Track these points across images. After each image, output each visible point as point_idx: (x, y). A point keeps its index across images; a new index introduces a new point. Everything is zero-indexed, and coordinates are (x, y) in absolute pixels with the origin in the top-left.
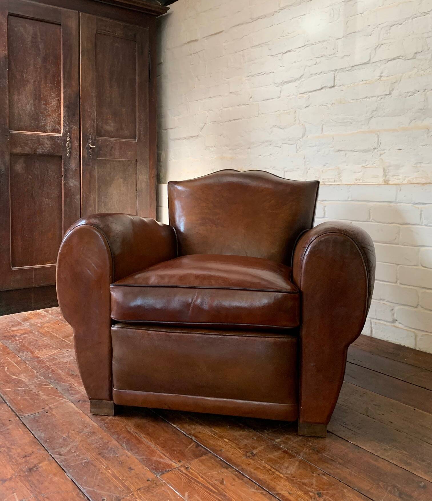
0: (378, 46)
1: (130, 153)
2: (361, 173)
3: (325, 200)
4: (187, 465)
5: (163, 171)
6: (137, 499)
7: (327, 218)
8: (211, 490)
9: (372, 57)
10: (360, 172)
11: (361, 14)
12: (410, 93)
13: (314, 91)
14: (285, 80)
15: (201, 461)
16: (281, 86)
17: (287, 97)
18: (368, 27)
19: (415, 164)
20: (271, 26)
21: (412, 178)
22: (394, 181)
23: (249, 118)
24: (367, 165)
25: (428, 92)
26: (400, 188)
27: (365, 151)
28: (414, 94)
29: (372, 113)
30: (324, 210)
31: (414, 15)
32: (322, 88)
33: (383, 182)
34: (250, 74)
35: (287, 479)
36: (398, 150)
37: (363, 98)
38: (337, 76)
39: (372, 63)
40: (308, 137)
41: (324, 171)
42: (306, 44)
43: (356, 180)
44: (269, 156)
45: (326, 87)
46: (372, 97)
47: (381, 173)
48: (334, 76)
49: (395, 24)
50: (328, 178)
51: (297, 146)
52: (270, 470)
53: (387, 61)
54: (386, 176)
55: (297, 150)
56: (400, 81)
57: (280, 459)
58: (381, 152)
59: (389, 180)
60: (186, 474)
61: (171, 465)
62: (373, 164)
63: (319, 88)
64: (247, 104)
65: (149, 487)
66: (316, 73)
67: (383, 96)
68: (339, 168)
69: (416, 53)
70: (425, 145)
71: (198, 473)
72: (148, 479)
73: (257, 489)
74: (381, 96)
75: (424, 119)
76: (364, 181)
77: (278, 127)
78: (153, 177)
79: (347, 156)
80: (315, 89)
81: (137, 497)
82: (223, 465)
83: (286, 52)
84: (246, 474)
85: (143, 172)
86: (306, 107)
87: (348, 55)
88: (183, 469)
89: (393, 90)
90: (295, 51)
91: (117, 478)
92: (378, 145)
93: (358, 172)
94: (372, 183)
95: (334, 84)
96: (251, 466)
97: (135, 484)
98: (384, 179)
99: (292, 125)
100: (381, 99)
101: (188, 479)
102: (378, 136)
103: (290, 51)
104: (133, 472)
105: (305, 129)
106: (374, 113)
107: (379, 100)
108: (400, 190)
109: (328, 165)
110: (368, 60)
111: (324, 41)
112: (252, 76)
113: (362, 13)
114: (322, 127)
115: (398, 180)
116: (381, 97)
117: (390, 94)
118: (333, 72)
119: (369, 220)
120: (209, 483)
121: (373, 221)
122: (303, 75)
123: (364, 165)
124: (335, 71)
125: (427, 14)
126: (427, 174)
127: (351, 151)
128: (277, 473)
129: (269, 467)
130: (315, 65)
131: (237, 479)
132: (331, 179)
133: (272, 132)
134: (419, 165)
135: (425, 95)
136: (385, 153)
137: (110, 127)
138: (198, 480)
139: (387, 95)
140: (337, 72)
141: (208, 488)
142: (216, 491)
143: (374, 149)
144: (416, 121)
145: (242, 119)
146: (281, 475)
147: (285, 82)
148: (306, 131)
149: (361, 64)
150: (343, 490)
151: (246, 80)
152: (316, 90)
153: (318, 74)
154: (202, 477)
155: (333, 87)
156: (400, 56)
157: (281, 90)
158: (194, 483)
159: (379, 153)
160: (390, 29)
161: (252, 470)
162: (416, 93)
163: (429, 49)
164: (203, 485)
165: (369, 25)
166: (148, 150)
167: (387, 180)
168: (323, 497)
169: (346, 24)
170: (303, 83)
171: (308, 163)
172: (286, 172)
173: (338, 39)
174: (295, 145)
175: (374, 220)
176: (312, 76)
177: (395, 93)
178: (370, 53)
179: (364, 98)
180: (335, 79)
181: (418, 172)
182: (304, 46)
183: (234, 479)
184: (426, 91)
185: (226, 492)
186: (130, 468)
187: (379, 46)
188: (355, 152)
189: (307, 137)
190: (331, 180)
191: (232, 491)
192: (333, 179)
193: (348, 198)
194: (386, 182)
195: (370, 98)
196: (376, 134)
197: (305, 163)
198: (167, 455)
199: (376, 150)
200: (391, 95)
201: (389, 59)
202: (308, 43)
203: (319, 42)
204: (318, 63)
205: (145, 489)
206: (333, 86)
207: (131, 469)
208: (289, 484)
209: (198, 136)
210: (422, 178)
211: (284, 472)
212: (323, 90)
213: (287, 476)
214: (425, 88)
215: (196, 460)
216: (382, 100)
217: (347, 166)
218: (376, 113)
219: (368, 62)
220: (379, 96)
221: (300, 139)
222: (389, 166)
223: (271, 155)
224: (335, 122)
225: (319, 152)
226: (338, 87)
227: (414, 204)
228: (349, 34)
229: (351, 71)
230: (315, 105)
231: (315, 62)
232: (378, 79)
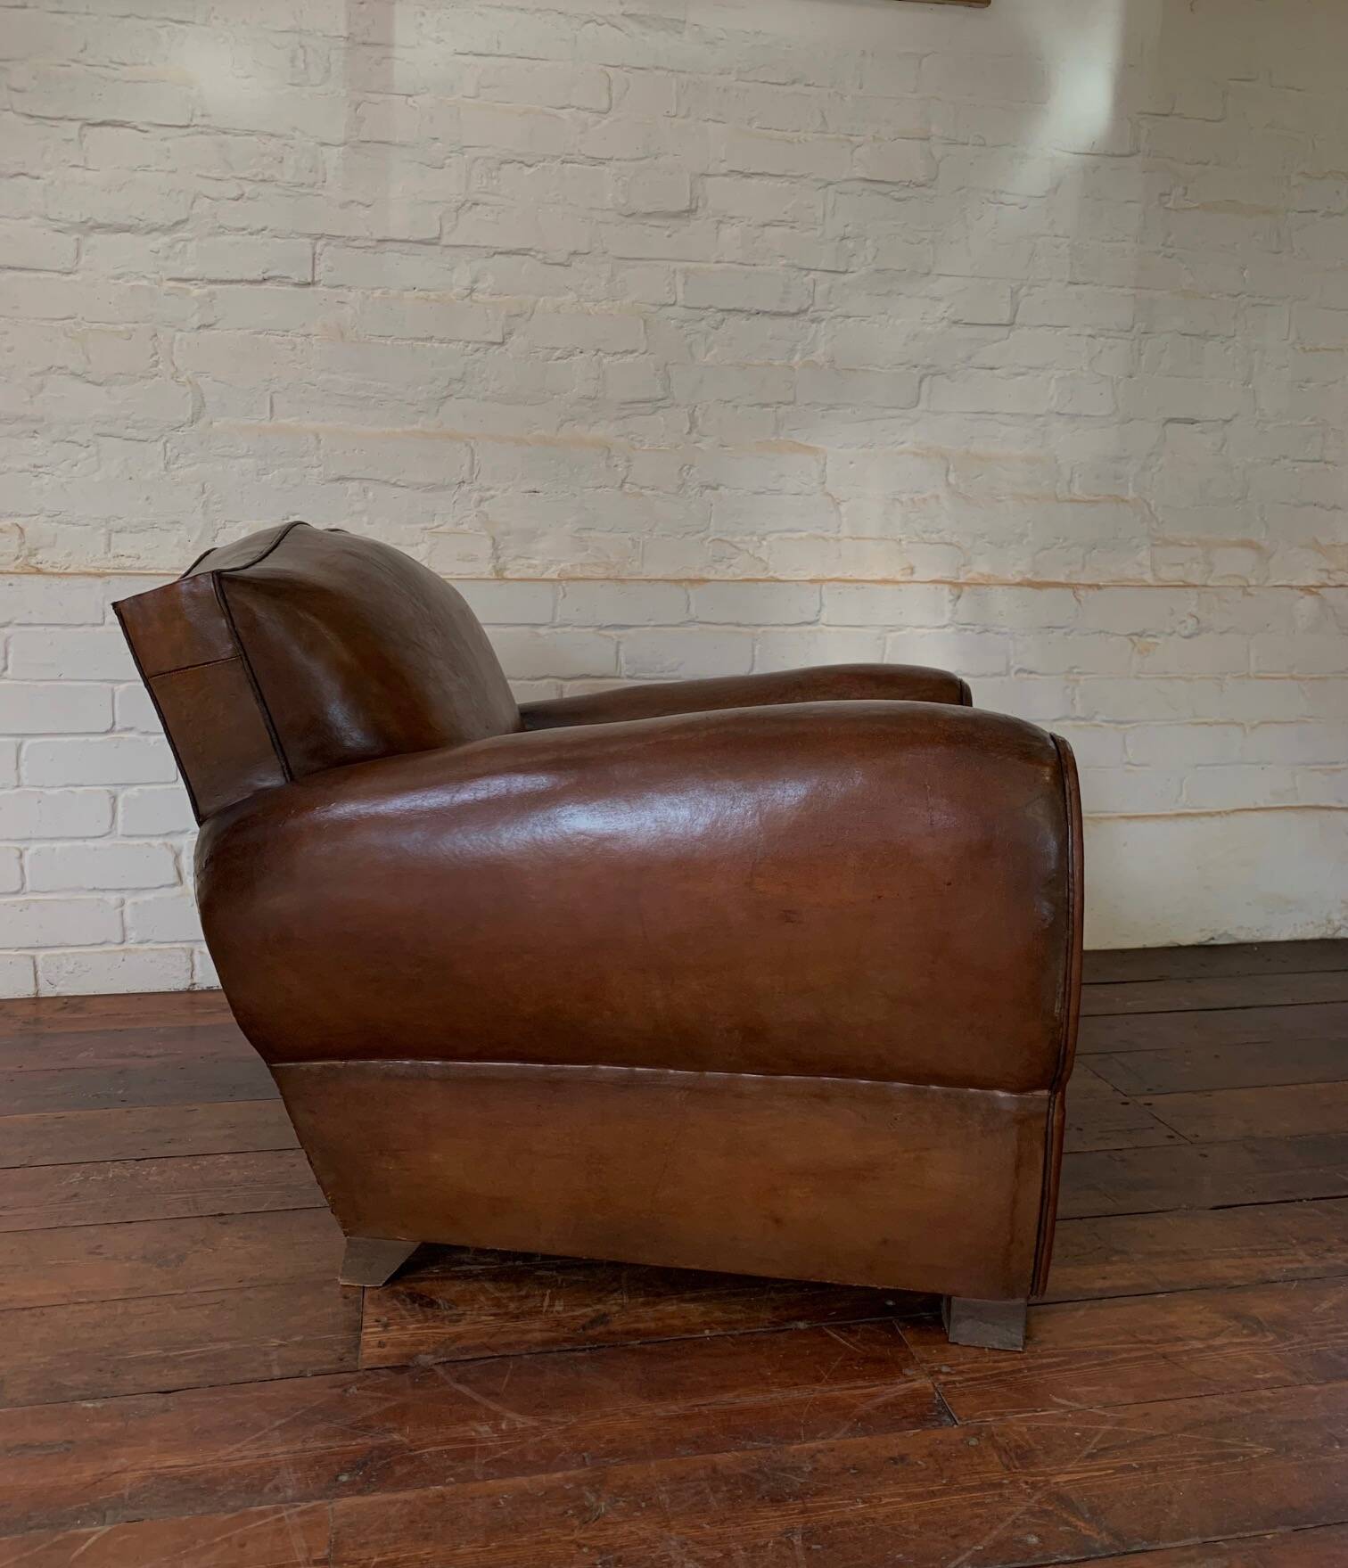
0: (463, 205)
2: (419, 547)
9: (446, 230)
10: (417, 544)
11: (404, 97)
12: (559, 352)
13: (232, 282)
14: (101, 220)
16: (79, 235)
17: (113, 278)
18: (432, 141)
19: (576, 532)
20: (16, 7)
21: (571, 566)
22: (518, 570)
24: (438, 527)
25: (604, 357)
26: (563, 588)
27: (433, 488)
28: (570, 356)
29: (449, 385)
31: (567, 154)
32: (264, 280)
33: (493, 573)
36: (530, 492)
37: (419, 339)
39: (446, 246)
40: (215, 424)
42: (195, 122)
44: (26, 471)
45: (281, 280)
46: (450, 341)
47: (485, 550)
48: (314, 254)
49: (514, 161)
51: (166, 448)
53: (492, 252)
54: (499, 558)
55: (168, 463)
56: (532, 315)
58: (483, 494)
62: (457, 524)
63: (256, 275)
66: (242, 225)
67: (483, 345)
69: (575, 253)
70: (601, 487)
74: (476, 342)
75: (595, 422)
77: (72, 374)
79: (371, 494)
80: (239, 278)
83: (103, 124)
86: (199, 328)
87: (368, 203)
89: (510, 334)
90: (146, 132)
92: (472, 474)
94: (459, 574)
95: (313, 277)
98: (494, 567)
99: (142, 377)
100: (477, 350)
102: (472, 450)
103: (121, 126)
105: (203, 398)
106: (457, 387)
107: (471, 355)
108: (565, 596)
110: (434, 234)
111: (272, 135)
113: (410, 96)
114: (272, 399)
115: (531, 570)
116: (477, 346)
117: (502, 344)
118: (309, 241)
122: (187, 220)
123: (429, 526)
124: (317, 239)
125: (600, 163)
126: (608, 557)
127: (386, 482)
130: (237, 200)
133: (41, 388)
134: (585, 535)
135: (600, 363)
136: (493, 497)
139: (494, 344)
140: (323, 242)
143: (459, 483)
144: (574, 425)
147: (98, 227)
148: (205, 406)
149: (411, 239)
152: (241, 281)
153: (251, 234)
155: (309, 284)
156: (530, 249)
157: (79, 248)
159: (475, 496)
160: (499, 169)
162: (573, 355)
163: (605, 253)
165: (436, 139)
167: (501, 569)
169: (356, 109)
170: (185, 246)
171: (219, 507)
172: (117, 532)
173: (324, 144)
174: (160, 446)
176: (223, 233)
177: (515, 343)
178: (440, 219)
179: (425, 340)
180: (317, 262)
181: (587, 550)
182: (188, 126)
184: (601, 354)
187: (468, 205)
188: (399, 486)
189: (211, 423)
194: (499, 575)
195: (442, 342)
196: (466, 445)
197: (205, 505)
199: (465, 488)
200: (506, 347)
201: (499, 250)
202: (205, 121)
203: (250, 133)
204: (249, 198)
206: (310, 280)
210: (595, 564)
212: (268, 285)
214: (597, 347)
216: (478, 355)
217: (372, 524)
218: (463, 388)
219: (434, 241)
220: (469, 342)
221: (180, 427)
222: (508, 534)
223: (40, 470)
224: (323, 391)
225: (264, 477)
226: (325, 289)
227: (600, 627)
228: (368, 142)
229: (373, 250)
230: (239, 329)
231: (240, 193)
232: (467, 296)
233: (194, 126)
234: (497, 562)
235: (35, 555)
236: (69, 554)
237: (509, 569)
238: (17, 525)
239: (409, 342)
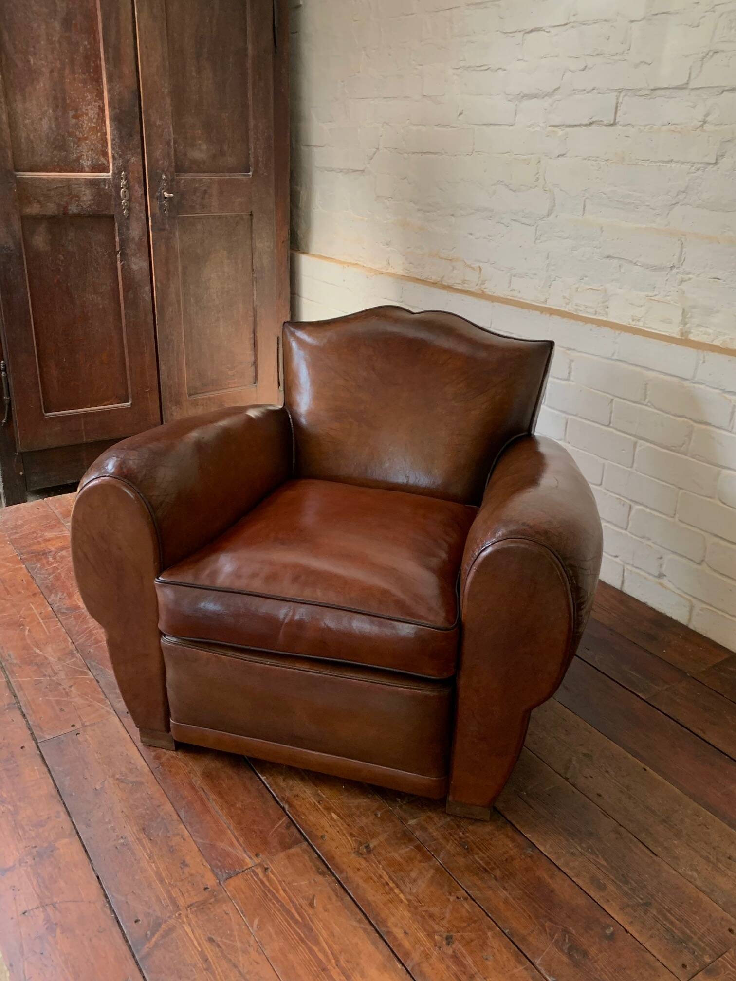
0: (707, 55)
1: (239, 200)
2: (642, 308)
3: (574, 350)
4: (267, 864)
5: (303, 226)
6: (184, 925)
7: (573, 381)
8: (293, 917)
9: (693, 76)
10: (641, 306)
13: (576, 126)
14: (525, 92)
15: (288, 857)
16: (517, 102)
17: (527, 127)
18: (695, 5)
21: (730, 339)
22: (698, 335)
23: (455, 155)
24: (655, 295)
26: (704, 357)
27: (655, 268)
29: (677, 195)
30: (570, 367)
32: (591, 124)
33: (679, 333)
34: (462, 64)
35: (409, 905)
36: (715, 278)
37: (664, 162)
38: (621, 103)
39: (692, 89)
40: (558, 217)
41: (579, 289)
42: (572, 19)
43: (633, 320)
44: (485, 238)
45: (598, 122)
46: (683, 163)
47: (677, 317)
48: (617, 103)
50: (585, 305)
51: (536, 230)
52: (388, 884)
53: (720, 90)
54: (685, 324)
55: (536, 239)
57: (407, 862)
58: (684, 276)
59: (690, 332)
60: (262, 882)
61: (243, 861)
62: (666, 296)
63: (586, 121)
64: (454, 125)
65: (204, 902)
66: (583, 88)
67: (703, 165)
68: (605, 291)
71: (280, 882)
72: (206, 886)
73: (360, 921)
74: (698, 163)
76: (646, 325)
77: (505, 185)
78: (283, 242)
79: (622, 270)
80: (579, 123)
81: (185, 920)
82: (319, 869)
83: (532, 31)
84: (350, 890)
85: (264, 236)
86: (558, 156)
87: (649, 62)
88: (259, 871)
89: (723, 156)
90: (548, 32)
91: (162, 881)
92: (679, 261)
93: (639, 306)
94: (660, 331)
95: (615, 119)
96: (361, 873)
97: (187, 894)
98: (681, 330)
99: (531, 188)
100: (698, 169)
101: (264, 892)
102: (682, 244)
103: (539, 30)
104: (186, 870)
105: (554, 201)
106: (681, 197)
107: (695, 173)
108: (704, 362)
109: (587, 279)
110: (685, 81)
111: (606, 21)
112: (467, 68)
114: (585, 202)
115: (706, 337)
116: (699, 166)
117: (716, 163)
118: (616, 94)
119: (643, 402)
120: (293, 902)
121: (649, 404)
122: (559, 88)
123: (650, 294)
124: (620, 92)
127: (631, 262)
128: (396, 891)
129: (387, 877)
130: (584, 70)
131: (334, 898)
132: (591, 307)
133: (494, 192)
136: (690, 279)
137: (200, 152)
138: (277, 895)
139: (709, 164)
140: (622, 94)
141: (288, 912)
142: (300, 920)
143: (671, 267)
145: (442, 154)
146: (402, 896)
147: (525, 96)
148: (555, 205)
149: (670, 87)
150: (486, 934)
151: (454, 74)
152: (580, 125)
153: (588, 93)
154: (284, 890)
155: (612, 125)
157: (516, 110)
158: (270, 900)
159: (679, 276)
161: (360, 882)
164: (282, 905)
165: (698, 3)
166: (272, 191)
167: (686, 332)
168: (454, 946)
170: (558, 105)
171: (553, 268)
172: (514, 276)
173: (632, 21)
174: (534, 228)
175: (652, 405)
176: (575, 94)
177: (725, 162)
178: (691, 67)
179: (668, 162)
180: (619, 108)
182: (567, 24)
183: (330, 899)
185: (313, 923)
186: (184, 862)
187: (711, 54)
188: (637, 265)
190: (589, 310)
191: (322, 921)
192: (593, 308)
193: (613, 354)
194: (685, 335)
195: (677, 163)
196: (679, 240)
197: (548, 266)
198: (241, 840)
199: (675, 271)
200: (718, 165)
201: (726, 88)
203: (596, 22)
204: (590, 68)
205: (198, 906)
206: (612, 122)
207: (184, 864)
208: (409, 915)
209: (363, 171)
211: (407, 890)
212: (593, 127)
213: (411, 898)
215: (282, 855)
216: (700, 172)
217: (621, 288)
218: (685, 198)
219: (685, 86)
220: (694, 163)
221: (543, 218)
222: (694, 307)
223: (490, 238)
224: (609, 198)
225: (575, 252)
226: (621, 127)
227: (724, 391)
228: (657, 14)
229: (649, 97)
230: (577, 156)
231: (585, 65)
232: (699, 127)
233: (570, 23)
234: (684, 326)
235: (484, 284)
236: (495, 286)
237: (692, 333)
238: (480, 267)
239: (658, 164)
